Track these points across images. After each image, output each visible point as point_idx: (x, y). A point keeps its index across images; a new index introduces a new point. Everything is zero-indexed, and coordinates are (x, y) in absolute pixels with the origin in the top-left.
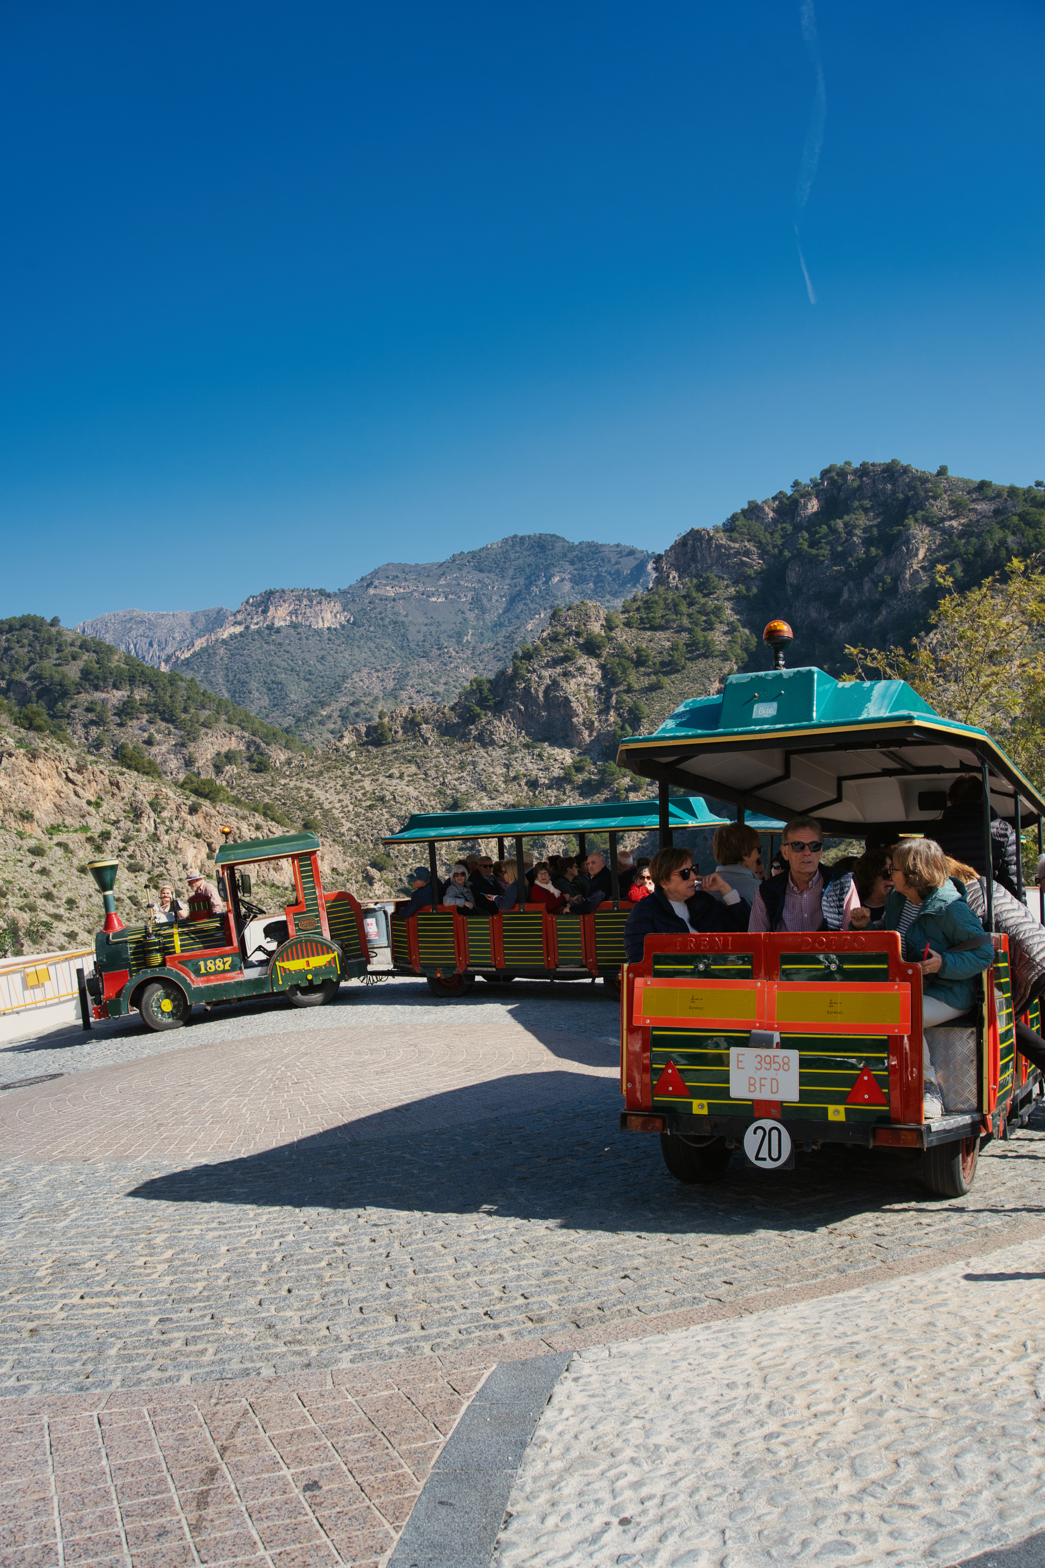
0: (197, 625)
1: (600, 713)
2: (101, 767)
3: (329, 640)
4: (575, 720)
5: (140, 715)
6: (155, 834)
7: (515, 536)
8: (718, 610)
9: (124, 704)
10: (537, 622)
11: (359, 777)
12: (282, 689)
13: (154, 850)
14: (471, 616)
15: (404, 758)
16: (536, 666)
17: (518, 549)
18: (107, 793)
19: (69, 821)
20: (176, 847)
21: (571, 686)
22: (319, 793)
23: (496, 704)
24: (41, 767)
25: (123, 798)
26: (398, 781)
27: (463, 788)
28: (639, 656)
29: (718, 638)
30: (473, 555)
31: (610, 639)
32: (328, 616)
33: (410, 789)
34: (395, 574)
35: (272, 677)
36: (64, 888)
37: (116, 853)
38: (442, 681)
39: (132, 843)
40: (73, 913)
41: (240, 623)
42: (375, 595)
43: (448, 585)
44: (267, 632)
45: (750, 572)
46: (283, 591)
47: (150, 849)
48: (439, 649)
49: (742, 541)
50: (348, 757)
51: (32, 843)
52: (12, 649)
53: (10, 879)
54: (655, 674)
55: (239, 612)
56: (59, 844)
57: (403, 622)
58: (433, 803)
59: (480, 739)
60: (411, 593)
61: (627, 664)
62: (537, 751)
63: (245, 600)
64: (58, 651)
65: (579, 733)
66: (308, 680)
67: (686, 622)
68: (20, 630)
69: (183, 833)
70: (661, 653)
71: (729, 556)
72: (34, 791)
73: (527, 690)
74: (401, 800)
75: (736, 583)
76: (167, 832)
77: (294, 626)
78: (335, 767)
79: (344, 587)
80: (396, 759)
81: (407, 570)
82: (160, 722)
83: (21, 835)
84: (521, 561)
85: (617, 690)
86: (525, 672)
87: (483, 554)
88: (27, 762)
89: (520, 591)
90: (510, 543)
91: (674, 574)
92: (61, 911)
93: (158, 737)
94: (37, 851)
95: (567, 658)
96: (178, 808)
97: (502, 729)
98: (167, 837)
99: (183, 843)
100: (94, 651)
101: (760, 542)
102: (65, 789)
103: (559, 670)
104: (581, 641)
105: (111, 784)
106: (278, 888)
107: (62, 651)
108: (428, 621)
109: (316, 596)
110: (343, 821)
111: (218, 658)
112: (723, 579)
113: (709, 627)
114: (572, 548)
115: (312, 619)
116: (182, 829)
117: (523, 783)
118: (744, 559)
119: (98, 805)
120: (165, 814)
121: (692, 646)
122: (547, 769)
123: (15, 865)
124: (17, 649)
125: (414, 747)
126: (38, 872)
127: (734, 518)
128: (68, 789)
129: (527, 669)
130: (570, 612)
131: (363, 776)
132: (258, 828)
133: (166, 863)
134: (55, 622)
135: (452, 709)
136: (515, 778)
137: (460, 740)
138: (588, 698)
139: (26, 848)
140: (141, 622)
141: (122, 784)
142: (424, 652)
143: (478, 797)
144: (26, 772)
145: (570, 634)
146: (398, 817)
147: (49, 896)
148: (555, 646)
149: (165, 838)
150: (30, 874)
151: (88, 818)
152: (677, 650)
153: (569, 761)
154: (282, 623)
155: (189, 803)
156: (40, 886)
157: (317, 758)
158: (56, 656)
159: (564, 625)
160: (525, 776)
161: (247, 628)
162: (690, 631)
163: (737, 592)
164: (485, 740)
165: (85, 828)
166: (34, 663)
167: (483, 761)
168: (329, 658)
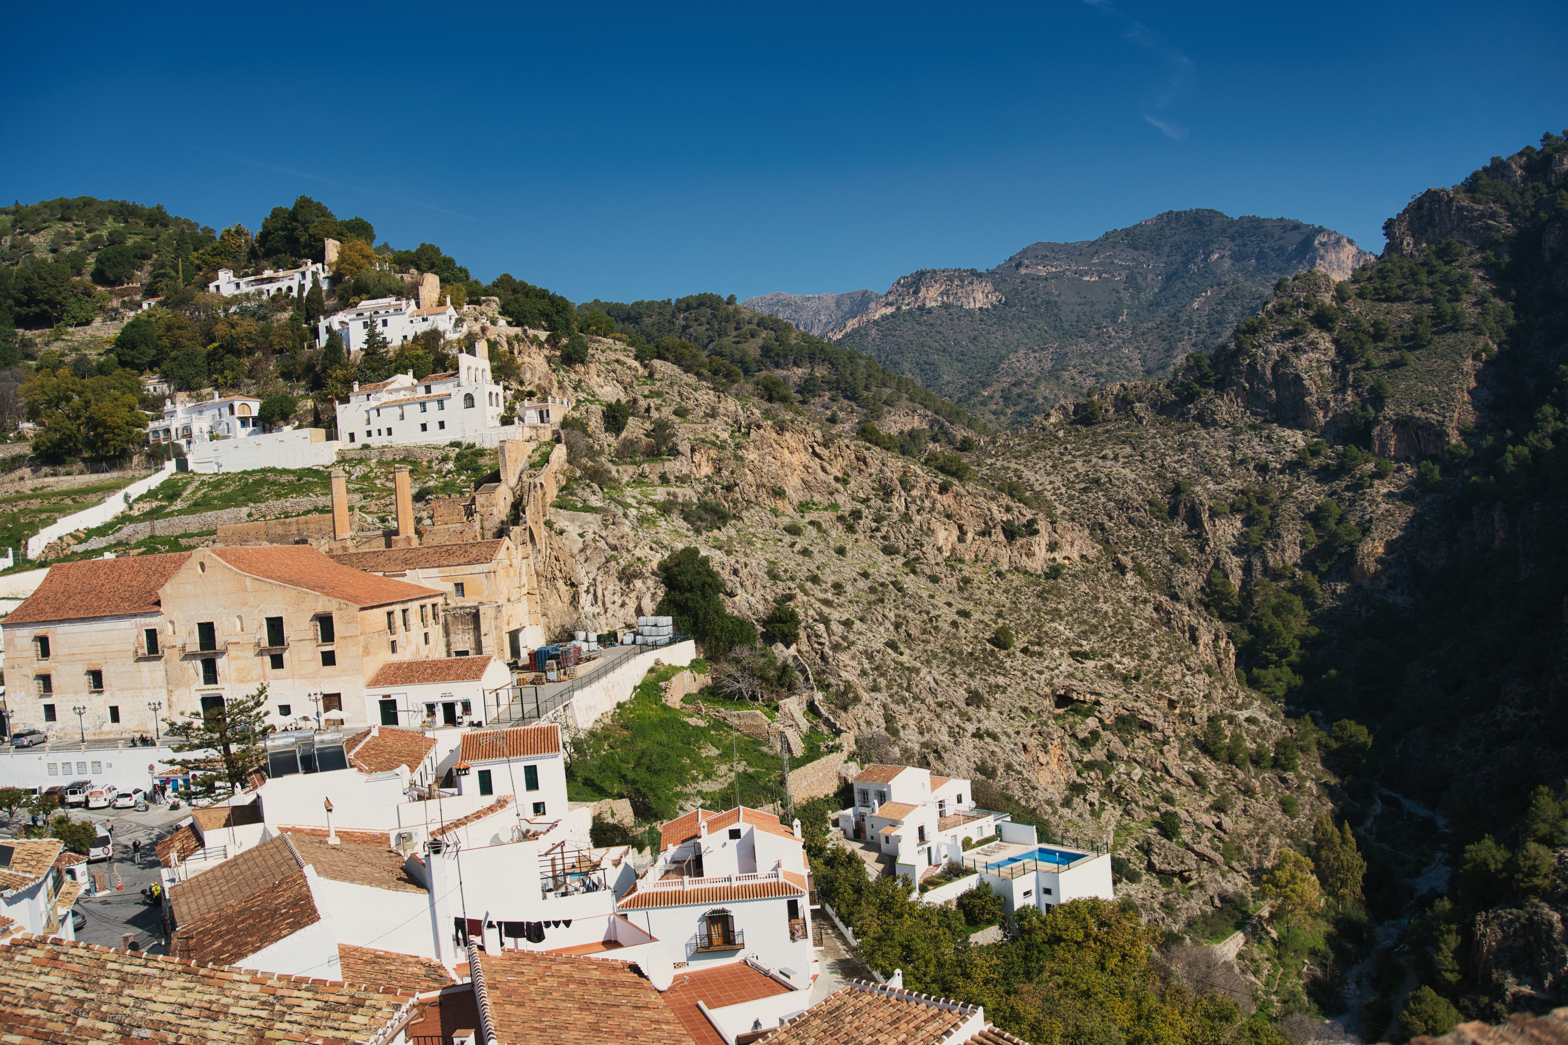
0: (843, 307)
1: (1335, 392)
2: (847, 441)
3: (981, 320)
4: (1307, 399)
5: (822, 393)
6: (906, 514)
7: (1171, 212)
8: (1464, 279)
9: (806, 381)
10: (1203, 300)
11: (1070, 457)
12: (935, 370)
13: (908, 532)
14: (1126, 295)
15: (1118, 437)
16: (1261, 341)
17: (1174, 225)
18: (853, 469)
19: (817, 498)
20: (929, 529)
21: (1302, 362)
22: (1027, 474)
23: (1218, 382)
24: (789, 440)
25: (871, 475)
26: (1112, 462)
27: (1185, 471)
28: (1378, 330)
29: (1467, 308)
30: (1127, 232)
31: (1344, 311)
32: (980, 296)
33: (1127, 471)
34: (1044, 253)
35: (924, 357)
36: (827, 571)
37: (868, 534)
38: (1106, 361)
39: (885, 523)
40: (842, 599)
41: (891, 304)
42: (1026, 274)
43: (1101, 264)
44: (918, 312)
45: (1498, 236)
46: (935, 272)
47: (904, 530)
48: (1098, 329)
49: (1487, 202)
50: (1056, 437)
51: (786, 521)
52: (690, 327)
53: (773, 559)
54: (1397, 349)
55: (890, 293)
56: (812, 523)
57: (1056, 302)
58: (1152, 486)
59: (1200, 418)
60: (1064, 272)
61: (1365, 338)
62: (1265, 433)
63: (896, 280)
64: (736, 329)
65: (1313, 413)
66: (961, 361)
67: (1427, 292)
68: (697, 308)
69: (934, 514)
70: (1401, 326)
71: (1472, 219)
72: (783, 465)
73: (1252, 366)
74: (1117, 483)
75: (1481, 249)
76: (918, 511)
77: (945, 306)
78: (1043, 447)
79: (992, 267)
80: (1109, 439)
81: (1056, 249)
82: (842, 399)
83: (775, 512)
84: (1177, 237)
85: (1353, 366)
86: (1249, 347)
87: (1137, 231)
88: (774, 435)
89: (1177, 269)
90: (1165, 219)
91: (1409, 240)
92: (829, 596)
93: (841, 415)
94: (793, 530)
95: (1297, 332)
96: (928, 486)
97: (1224, 408)
98: (919, 518)
99: (935, 524)
100: (772, 329)
101: (1508, 203)
102: (812, 464)
103: (1288, 345)
104: (1311, 313)
105: (858, 459)
106: (1031, 575)
107: (740, 329)
108: (1082, 301)
109: (968, 276)
110: (1056, 504)
111: (870, 339)
112: (1466, 245)
113: (1455, 297)
114: (1232, 223)
115: (963, 300)
116: (933, 509)
117: (1251, 467)
118: (1490, 222)
119: (845, 482)
120: (915, 493)
121: (1438, 318)
122: (1278, 452)
123: (775, 545)
124: (695, 327)
125: (1128, 427)
126: (799, 552)
127: (1475, 177)
128: (815, 464)
129: (1252, 344)
130: (1297, 282)
131: (1074, 456)
132: (1008, 509)
133: (922, 545)
134: (731, 300)
135: (1168, 386)
136: (1242, 462)
137: (1177, 420)
138: (1322, 376)
139: (781, 526)
140: (787, 305)
141: (869, 460)
142: (1083, 332)
143: (1202, 481)
144: (775, 446)
145: (1299, 305)
146: (1115, 501)
147: (815, 579)
148: (1282, 319)
149: (917, 519)
150: (792, 555)
151: (836, 496)
152: (1421, 322)
153: (1301, 444)
154: (934, 304)
155: (939, 481)
156: (804, 568)
157: (1022, 437)
158: (734, 333)
159: (1291, 296)
160: (1253, 459)
161: (899, 308)
162: (1434, 302)
163: (1484, 259)
164: (1206, 420)
165: (834, 506)
166: (712, 341)
167: (1205, 443)
168: (982, 339)
